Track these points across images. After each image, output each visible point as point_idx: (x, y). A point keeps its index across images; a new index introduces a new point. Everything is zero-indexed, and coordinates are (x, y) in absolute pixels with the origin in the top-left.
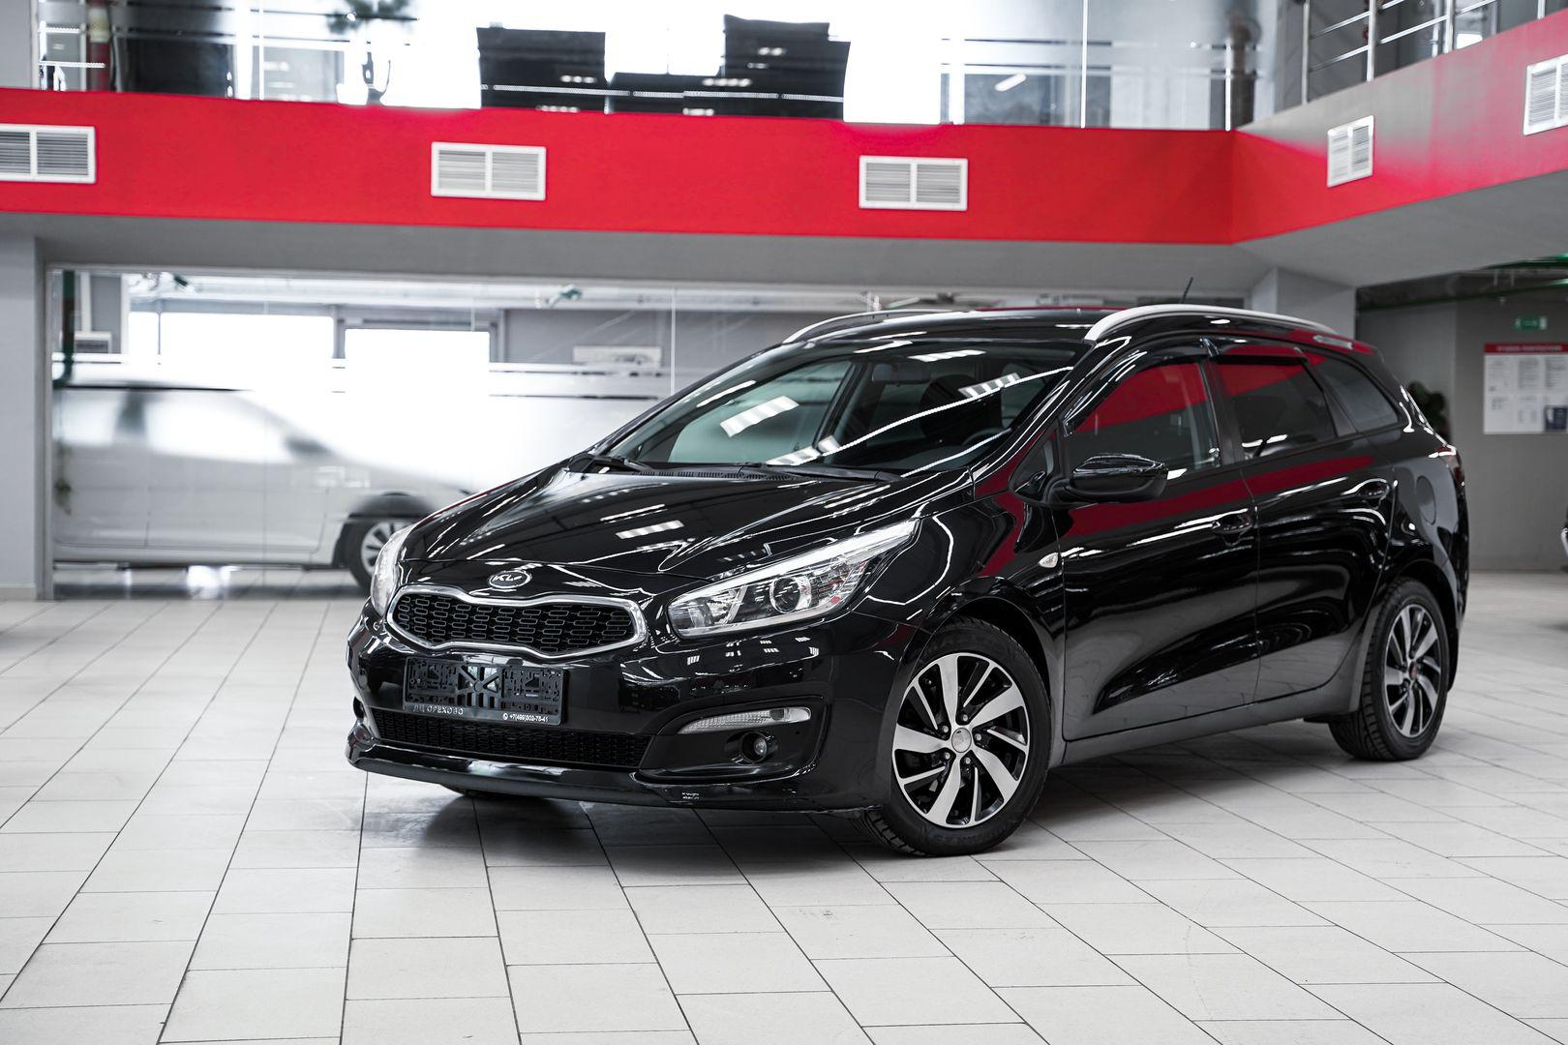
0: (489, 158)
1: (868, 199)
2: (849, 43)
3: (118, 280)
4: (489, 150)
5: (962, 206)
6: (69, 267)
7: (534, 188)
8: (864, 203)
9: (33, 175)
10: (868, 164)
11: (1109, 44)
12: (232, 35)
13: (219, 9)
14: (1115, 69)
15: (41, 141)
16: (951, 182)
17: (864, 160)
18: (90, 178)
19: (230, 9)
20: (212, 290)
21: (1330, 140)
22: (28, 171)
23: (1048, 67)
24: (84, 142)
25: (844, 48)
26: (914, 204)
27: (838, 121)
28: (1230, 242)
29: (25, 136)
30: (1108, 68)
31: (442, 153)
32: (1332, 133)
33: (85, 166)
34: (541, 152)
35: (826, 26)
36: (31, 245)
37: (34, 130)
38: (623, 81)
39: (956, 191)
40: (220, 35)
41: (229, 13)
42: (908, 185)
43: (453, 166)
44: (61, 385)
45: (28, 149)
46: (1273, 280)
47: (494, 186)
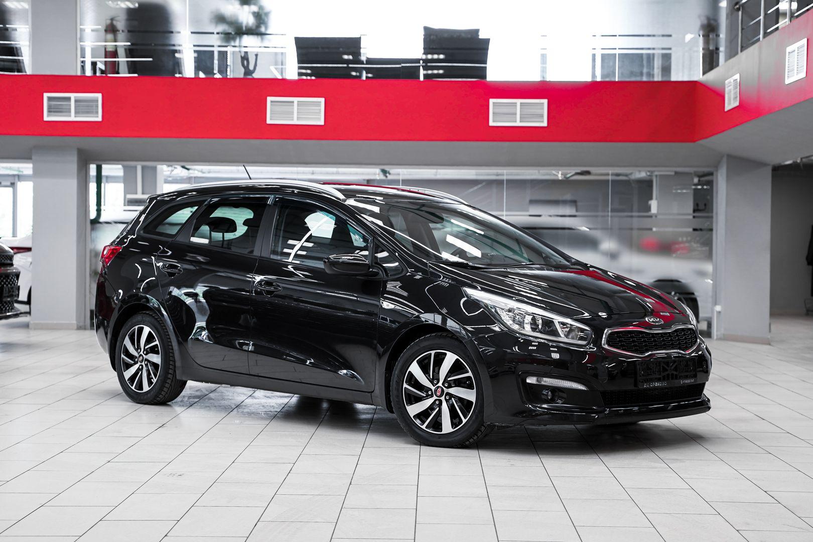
0: (296, 104)
1: (494, 121)
2: (489, 39)
3: (155, 169)
4: (296, 100)
5: (545, 124)
6: (99, 163)
7: (319, 119)
8: (491, 123)
9: (72, 118)
10: (493, 103)
11: (670, 36)
12: (179, 45)
13: (172, 32)
14: (673, 49)
15: (76, 101)
16: (539, 112)
17: (492, 101)
18: (99, 119)
19: (179, 32)
20: (215, 172)
21: (726, 86)
22: (70, 116)
23: (649, 49)
24: (97, 101)
25: (487, 41)
26: (518, 124)
27: (483, 80)
28: (694, 141)
29: (69, 99)
30: (670, 49)
31: (272, 102)
32: (727, 82)
33: (97, 112)
34: (322, 100)
35: (477, 31)
36: (75, 153)
37: (73, 96)
38: (369, 61)
39: (542, 116)
40: (174, 45)
41: (178, 35)
42: (516, 114)
43: (278, 108)
44: (95, 222)
45: (70, 105)
46: (725, 159)
47: (298, 118)
